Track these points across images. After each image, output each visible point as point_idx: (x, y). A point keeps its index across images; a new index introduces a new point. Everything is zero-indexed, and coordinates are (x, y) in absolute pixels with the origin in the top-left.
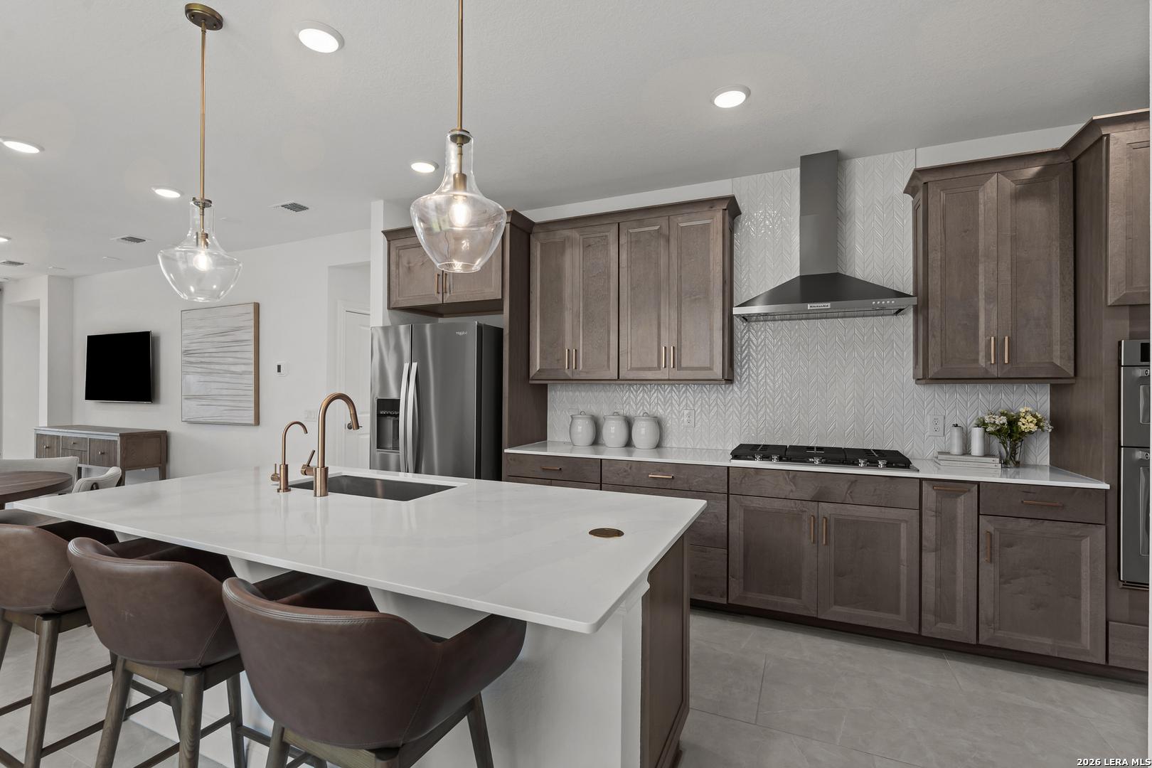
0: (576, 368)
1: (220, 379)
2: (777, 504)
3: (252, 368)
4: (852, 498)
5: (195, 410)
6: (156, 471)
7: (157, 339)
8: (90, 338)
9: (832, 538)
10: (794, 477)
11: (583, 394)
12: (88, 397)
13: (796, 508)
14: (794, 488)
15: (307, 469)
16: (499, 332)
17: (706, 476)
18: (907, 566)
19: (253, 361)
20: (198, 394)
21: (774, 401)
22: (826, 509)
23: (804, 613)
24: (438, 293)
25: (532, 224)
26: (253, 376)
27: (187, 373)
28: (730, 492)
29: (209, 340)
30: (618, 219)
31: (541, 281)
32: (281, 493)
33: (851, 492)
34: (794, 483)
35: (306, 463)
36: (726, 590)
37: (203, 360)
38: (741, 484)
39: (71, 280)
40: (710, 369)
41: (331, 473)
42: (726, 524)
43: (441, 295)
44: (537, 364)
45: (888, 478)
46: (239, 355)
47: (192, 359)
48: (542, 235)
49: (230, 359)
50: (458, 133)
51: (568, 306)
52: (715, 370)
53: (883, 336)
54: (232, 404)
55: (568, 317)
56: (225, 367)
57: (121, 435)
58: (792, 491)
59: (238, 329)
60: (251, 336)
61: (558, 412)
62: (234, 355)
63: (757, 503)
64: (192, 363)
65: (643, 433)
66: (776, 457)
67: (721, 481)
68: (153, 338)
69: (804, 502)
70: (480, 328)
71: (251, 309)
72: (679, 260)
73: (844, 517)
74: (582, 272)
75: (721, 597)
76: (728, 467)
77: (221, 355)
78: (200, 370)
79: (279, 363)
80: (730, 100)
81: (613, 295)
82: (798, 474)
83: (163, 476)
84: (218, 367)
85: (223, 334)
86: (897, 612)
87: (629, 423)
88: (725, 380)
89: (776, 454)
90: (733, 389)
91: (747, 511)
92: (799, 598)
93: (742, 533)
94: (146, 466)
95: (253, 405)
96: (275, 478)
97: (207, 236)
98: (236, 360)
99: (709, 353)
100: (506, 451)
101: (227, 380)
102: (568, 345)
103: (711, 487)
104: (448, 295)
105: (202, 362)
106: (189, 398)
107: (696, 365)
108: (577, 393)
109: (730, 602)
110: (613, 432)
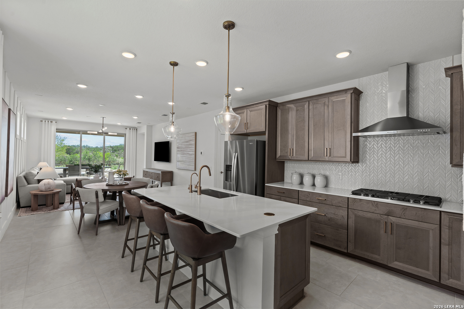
0: (292, 156)
1: (186, 156)
2: (369, 215)
3: (194, 153)
4: (404, 216)
5: (180, 165)
6: (170, 183)
7: (171, 143)
8: (155, 143)
9: (395, 232)
10: (377, 204)
11: (298, 165)
12: (155, 160)
13: (378, 217)
14: (377, 209)
15: (196, 187)
16: (264, 142)
17: (339, 200)
18: (433, 250)
19: (194, 151)
20: (180, 160)
21: (378, 171)
22: (392, 219)
23: (381, 262)
24: (245, 129)
25: (278, 103)
26: (194, 155)
27: (178, 154)
28: (349, 208)
29: (183, 144)
30: (308, 99)
31: (281, 124)
32: (190, 193)
33: (404, 213)
34: (377, 207)
35: (196, 185)
36: (347, 247)
37: (182, 150)
38: (353, 205)
39: (152, 126)
40: (345, 157)
41: (202, 188)
42: (347, 220)
43: (246, 130)
44: (279, 154)
45: (423, 209)
46: (191, 149)
47: (179, 150)
48: (281, 107)
49: (189, 150)
50: (227, 95)
51: (290, 133)
52: (347, 158)
53: (434, 144)
54: (189, 164)
55: (290, 136)
56: (187, 152)
57: (161, 172)
58: (376, 210)
59: (191, 140)
60: (194, 143)
61: (288, 171)
62: (190, 148)
63: (360, 213)
64: (179, 151)
65: (319, 181)
66: (370, 195)
67: (345, 203)
68: (170, 143)
69: (382, 215)
70: (257, 141)
71: (194, 134)
72: (333, 114)
73: (400, 224)
74: (295, 120)
75: (345, 249)
76: (348, 198)
77: (186, 148)
78: (181, 153)
79: (201, 151)
80: (343, 55)
81: (307, 128)
82: (379, 203)
83: (172, 185)
84: (185, 152)
85: (187, 142)
86: (428, 270)
87: (314, 177)
88: (352, 162)
89: (371, 194)
90: (359, 165)
91: (356, 216)
92: (379, 255)
93: (354, 225)
94: (168, 182)
95: (194, 164)
96: (189, 189)
97: (173, 122)
98: (190, 150)
99: (345, 151)
100: (266, 185)
101: (188, 156)
102: (290, 147)
103: (340, 205)
104: (248, 130)
105: (181, 151)
106: (178, 161)
107: (339, 155)
108: (295, 164)
109: (348, 252)
110: (307, 180)
